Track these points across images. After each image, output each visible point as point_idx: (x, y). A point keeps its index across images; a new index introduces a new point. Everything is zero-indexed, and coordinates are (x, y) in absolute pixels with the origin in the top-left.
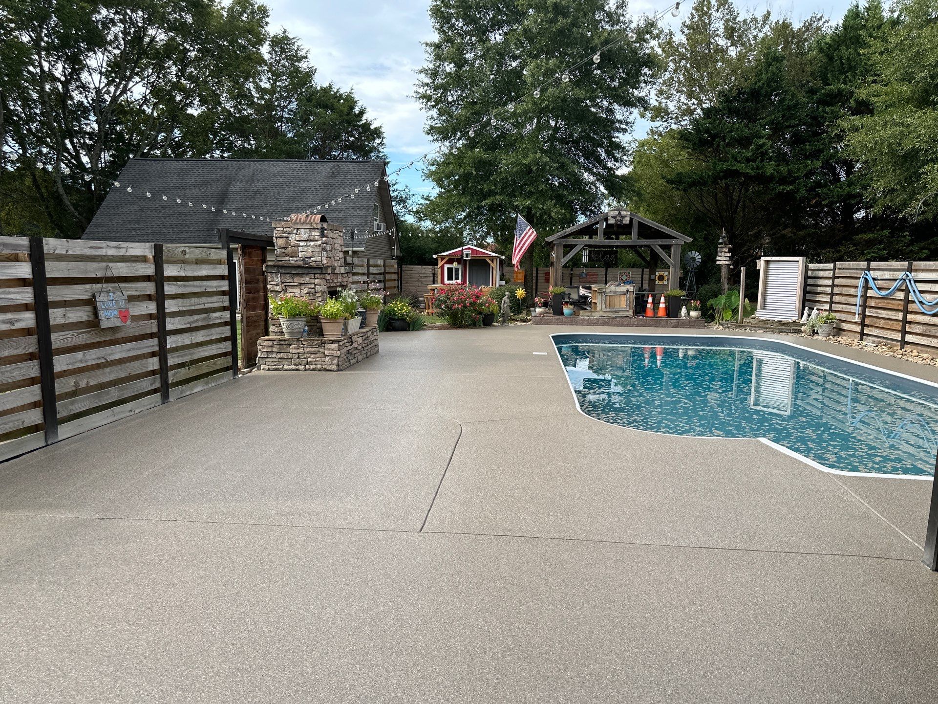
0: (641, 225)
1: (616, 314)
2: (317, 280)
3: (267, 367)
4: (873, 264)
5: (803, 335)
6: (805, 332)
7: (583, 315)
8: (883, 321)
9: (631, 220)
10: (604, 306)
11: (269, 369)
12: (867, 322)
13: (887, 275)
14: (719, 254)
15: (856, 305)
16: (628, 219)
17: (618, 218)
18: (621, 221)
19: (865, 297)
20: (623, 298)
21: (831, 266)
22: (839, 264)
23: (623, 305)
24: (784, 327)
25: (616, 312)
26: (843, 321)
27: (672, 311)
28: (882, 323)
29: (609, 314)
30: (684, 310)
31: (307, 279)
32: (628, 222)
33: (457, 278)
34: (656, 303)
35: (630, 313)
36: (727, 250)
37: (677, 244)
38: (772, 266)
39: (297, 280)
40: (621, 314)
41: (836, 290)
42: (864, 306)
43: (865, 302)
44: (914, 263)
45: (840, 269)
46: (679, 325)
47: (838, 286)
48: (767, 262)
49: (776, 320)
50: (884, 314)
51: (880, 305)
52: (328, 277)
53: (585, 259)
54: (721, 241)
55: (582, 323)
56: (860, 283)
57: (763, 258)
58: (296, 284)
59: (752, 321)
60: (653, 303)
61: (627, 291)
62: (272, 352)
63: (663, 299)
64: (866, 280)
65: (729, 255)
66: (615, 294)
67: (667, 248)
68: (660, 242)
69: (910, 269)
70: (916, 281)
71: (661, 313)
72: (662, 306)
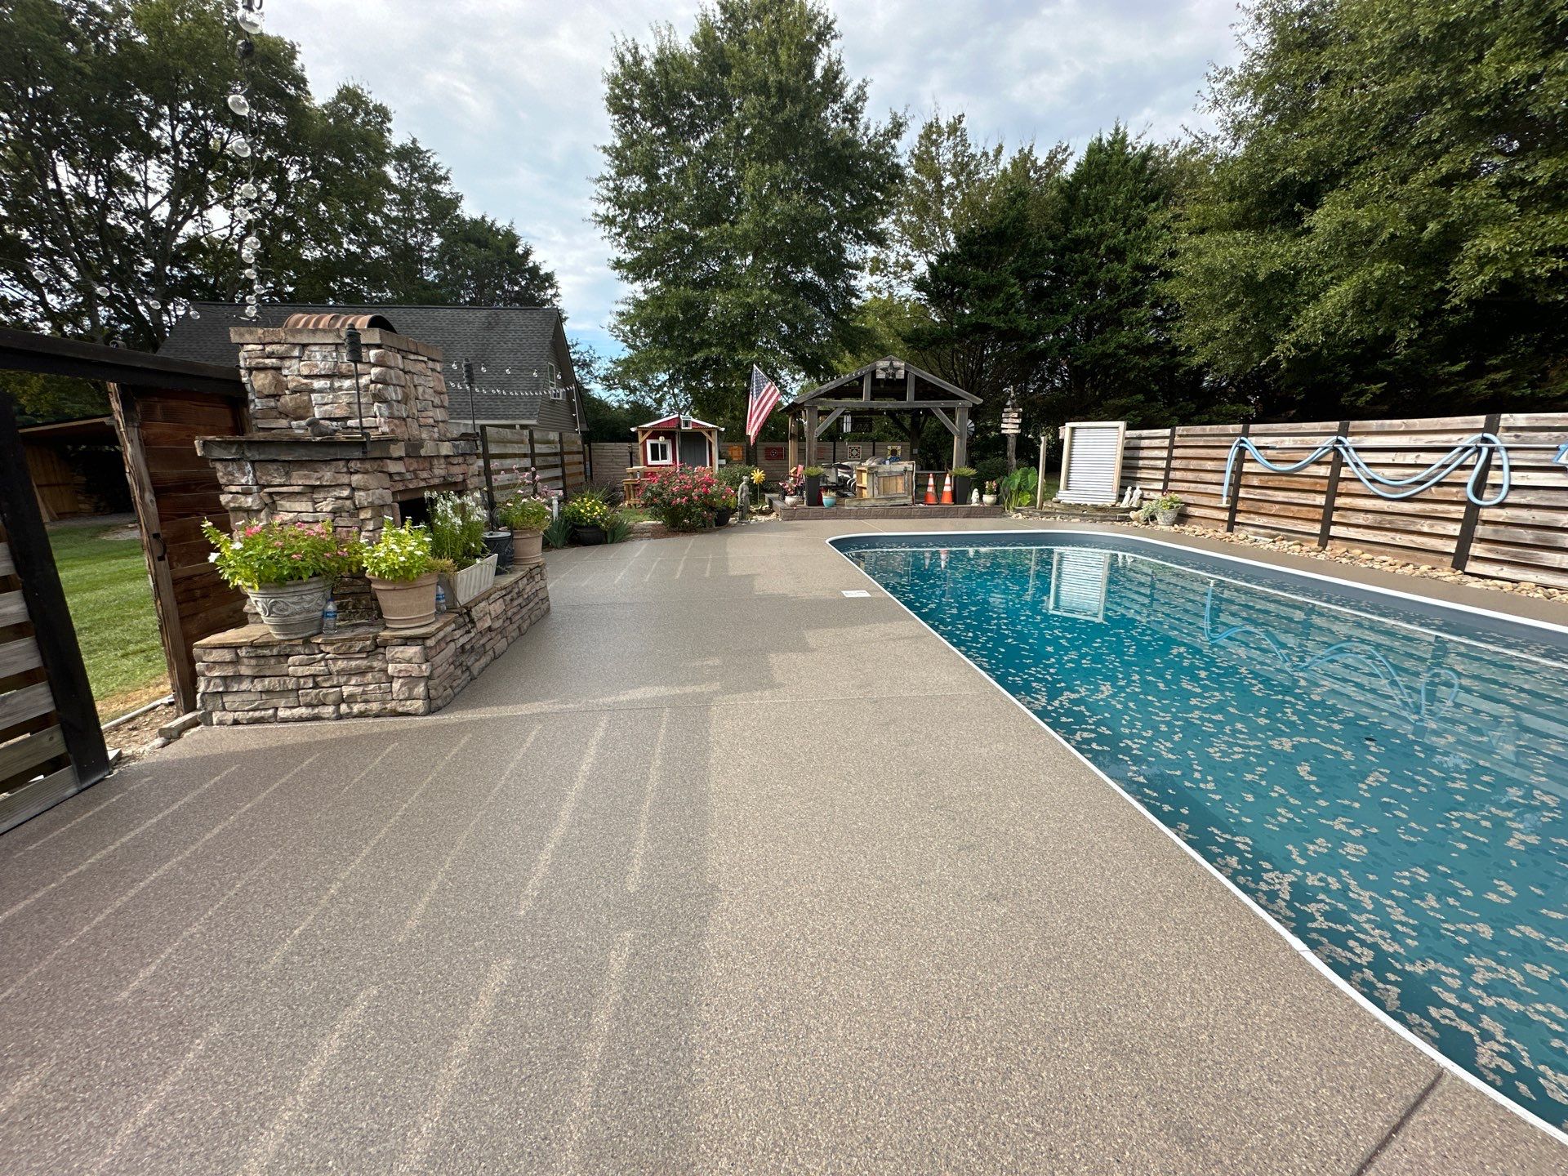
0: (918, 380)
1: (892, 503)
2: (355, 478)
3: (230, 717)
4: (1253, 428)
5: (1135, 523)
6: (1138, 519)
7: (849, 504)
8: (1277, 506)
9: (906, 373)
10: (876, 492)
11: (236, 722)
12: (1240, 506)
13: (1288, 442)
14: (1005, 420)
15: (1222, 484)
16: (903, 372)
17: (890, 371)
18: (894, 375)
19: (1238, 473)
20: (900, 481)
21: (1167, 432)
22: (1180, 430)
23: (901, 490)
24: (1101, 513)
25: (892, 499)
26: (1188, 505)
27: (960, 496)
28: (1275, 509)
29: (883, 502)
30: (975, 494)
31: (327, 475)
32: (902, 377)
33: (664, 457)
34: (939, 486)
35: (909, 500)
36: (1016, 415)
37: (963, 407)
38: (1078, 433)
39: (299, 480)
40: (898, 502)
41: (1174, 464)
42: (1236, 485)
43: (1238, 479)
44: (1352, 423)
45: (1180, 436)
46: (973, 513)
47: (1176, 458)
48: (1073, 429)
49: (1089, 504)
50: (1280, 496)
51: (1270, 484)
52: (393, 467)
53: (847, 428)
54: (1009, 403)
55: (848, 515)
56: (1232, 454)
57: (1069, 425)
58: (297, 489)
59: (1056, 506)
60: (935, 486)
61: (905, 471)
62: (238, 677)
63: (948, 481)
64: (1242, 450)
65: (1018, 421)
66: (891, 475)
67: (950, 412)
68: (943, 403)
69: (1344, 432)
70: (1357, 450)
71: (947, 499)
72: (947, 489)
